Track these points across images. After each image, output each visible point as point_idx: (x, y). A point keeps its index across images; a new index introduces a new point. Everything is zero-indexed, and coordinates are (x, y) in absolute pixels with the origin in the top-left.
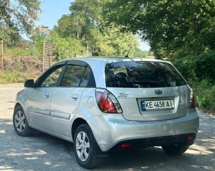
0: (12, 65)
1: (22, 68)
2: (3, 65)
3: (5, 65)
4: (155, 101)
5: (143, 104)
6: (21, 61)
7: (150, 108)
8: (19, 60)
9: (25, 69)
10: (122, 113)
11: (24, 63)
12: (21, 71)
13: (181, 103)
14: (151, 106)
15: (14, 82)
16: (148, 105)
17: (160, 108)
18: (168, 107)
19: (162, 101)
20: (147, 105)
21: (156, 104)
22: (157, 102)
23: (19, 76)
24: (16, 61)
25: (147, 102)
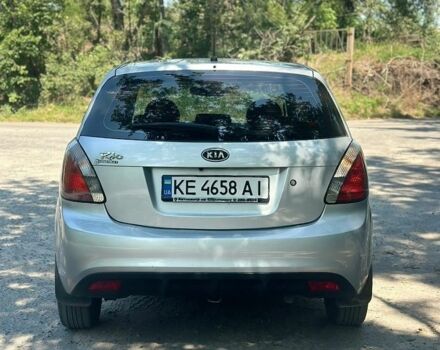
0: (371, 79)
1: (390, 86)
2: (350, 81)
3: (354, 80)
4: (205, 179)
5: (167, 182)
6: (392, 71)
7: (185, 196)
8: (385, 70)
9: (397, 88)
10: (105, 201)
11: (395, 76)
12: (387, 92)
13: (295, 189)
14: (190, 190)
15: (364, 116)
16: (183, 187)
17: (219, 196)
18: (247, 196)
19: (229, 180)
20: (177, 187)
21: (209, 185)
22: (213, 179)
23: (380, 103)
24: (379, 72)
25: (179, 180)
